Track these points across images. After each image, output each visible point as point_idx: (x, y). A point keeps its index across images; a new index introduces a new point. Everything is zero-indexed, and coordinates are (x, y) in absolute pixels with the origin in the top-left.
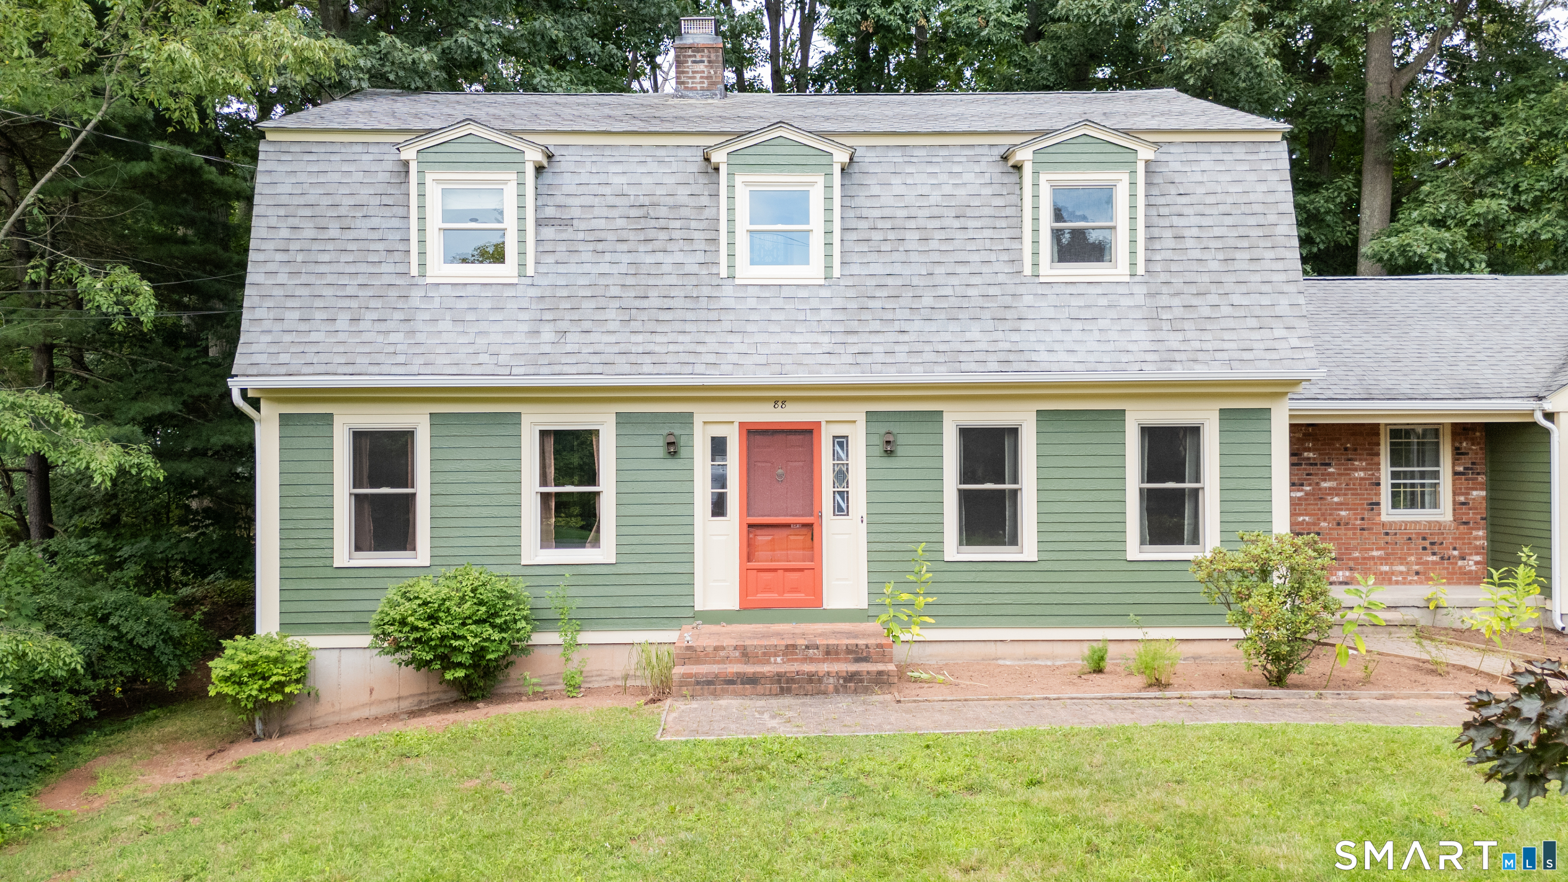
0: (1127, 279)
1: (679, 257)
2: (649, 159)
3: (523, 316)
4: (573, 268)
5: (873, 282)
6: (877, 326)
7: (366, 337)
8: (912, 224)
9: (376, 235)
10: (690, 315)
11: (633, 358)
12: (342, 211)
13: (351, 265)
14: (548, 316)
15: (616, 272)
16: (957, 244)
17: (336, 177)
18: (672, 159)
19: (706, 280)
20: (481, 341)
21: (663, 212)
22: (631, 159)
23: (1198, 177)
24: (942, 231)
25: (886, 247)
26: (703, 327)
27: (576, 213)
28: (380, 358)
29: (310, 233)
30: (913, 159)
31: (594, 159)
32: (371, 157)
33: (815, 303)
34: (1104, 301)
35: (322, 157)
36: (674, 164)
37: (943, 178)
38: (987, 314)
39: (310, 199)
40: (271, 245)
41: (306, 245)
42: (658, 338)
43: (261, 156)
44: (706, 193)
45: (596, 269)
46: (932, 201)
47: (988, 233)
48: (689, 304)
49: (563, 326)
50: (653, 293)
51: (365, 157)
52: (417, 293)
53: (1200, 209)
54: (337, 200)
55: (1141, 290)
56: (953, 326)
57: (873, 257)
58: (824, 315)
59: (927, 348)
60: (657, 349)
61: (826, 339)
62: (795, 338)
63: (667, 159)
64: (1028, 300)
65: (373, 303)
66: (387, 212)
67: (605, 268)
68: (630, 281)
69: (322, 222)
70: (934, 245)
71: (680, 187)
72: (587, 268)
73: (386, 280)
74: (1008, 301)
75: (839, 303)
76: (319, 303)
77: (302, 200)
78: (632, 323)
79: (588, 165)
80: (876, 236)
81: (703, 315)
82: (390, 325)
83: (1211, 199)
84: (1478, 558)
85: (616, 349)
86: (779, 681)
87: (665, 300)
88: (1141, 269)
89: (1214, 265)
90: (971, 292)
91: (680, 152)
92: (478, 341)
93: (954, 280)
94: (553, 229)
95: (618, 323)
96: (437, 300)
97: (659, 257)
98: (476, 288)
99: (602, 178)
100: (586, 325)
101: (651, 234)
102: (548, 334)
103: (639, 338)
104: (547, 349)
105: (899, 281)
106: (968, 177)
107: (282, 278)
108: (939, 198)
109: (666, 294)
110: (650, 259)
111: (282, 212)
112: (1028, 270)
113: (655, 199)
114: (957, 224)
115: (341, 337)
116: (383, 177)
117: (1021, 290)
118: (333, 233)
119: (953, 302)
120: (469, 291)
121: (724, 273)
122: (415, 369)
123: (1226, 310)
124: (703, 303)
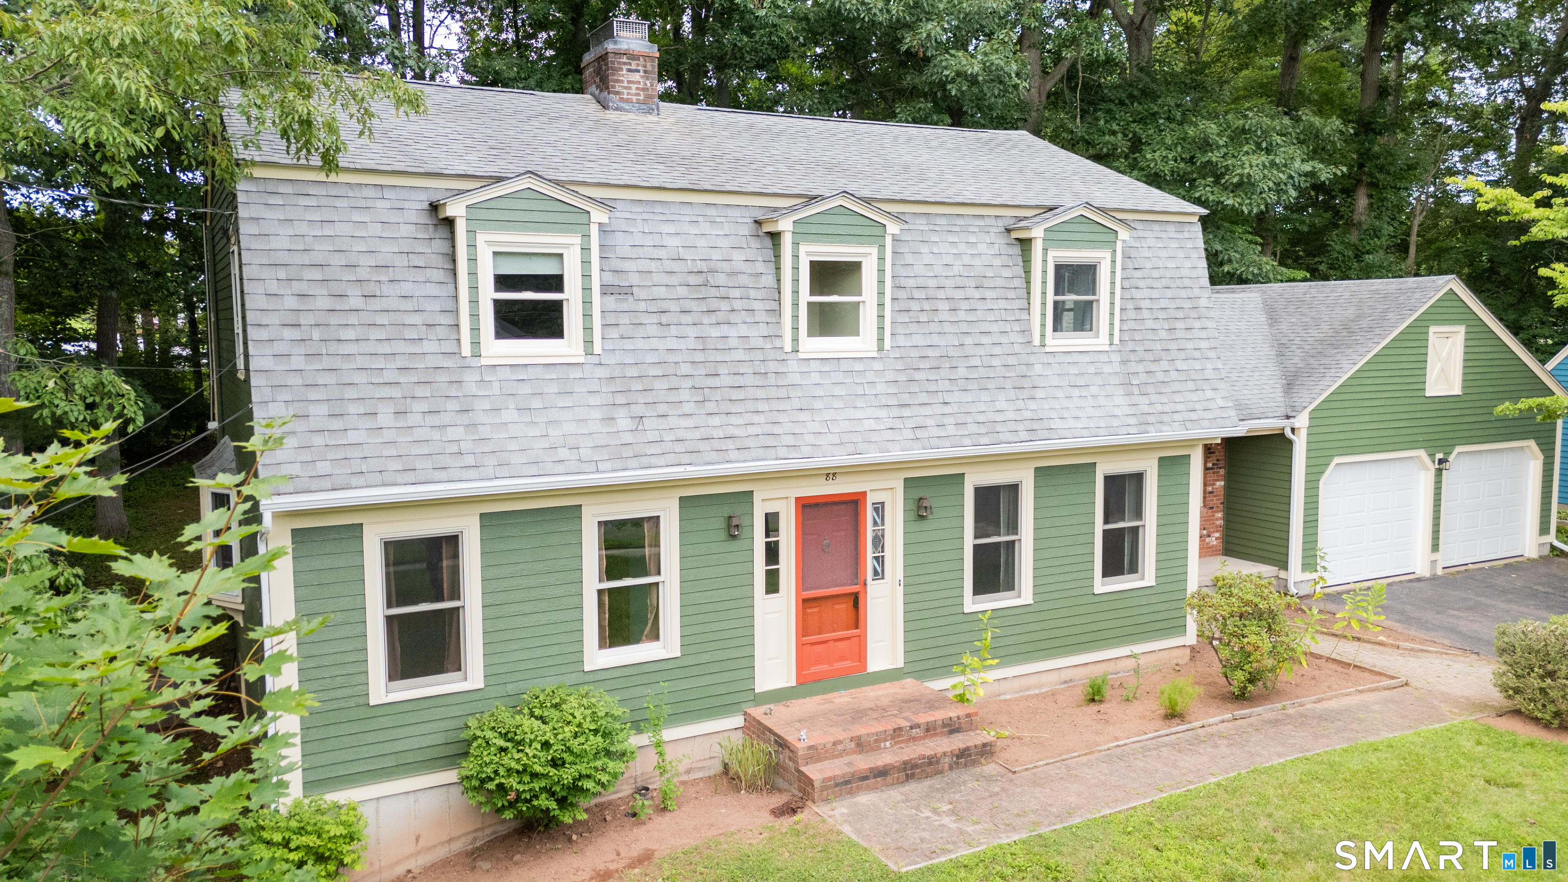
0: (1107, 348)
1: (743, 330)
2: (700, 219)
3: (595, 400)
4: (640, 344)
5: (915, 353)
6: (924, 398)
7: (419, 434)
8: (941, 294)
9: (408, 305)
10: (760, 393)
11: (717, 444)
12: (363, 273)
13: (385, 343)
14: (620, 399)
15: (683, 347)
16: (980, 315)
17: (347, 229)
18: (723, 220)
19: (771, 354)
20: (554, 432)
21: (721, 279)
22: (683, 218)
23: (1146, 253)
24: (966, 302)
25: (923, 318)
26: (775, 405)
27: (634, 279)
28: (446, 461)
29: (324, 303)
30: (937, 228)
31: (645, 216)
32: (387, 204)
33: (870, 377)
34: (1091, 369)
35: (324, 201)
36: (726, 225)
37: (962, 248)
38: (1009, 384)
39: (319, 258)
40: (274, 319)
41: (322, 318)
42: (734, 420)
43: (241, 198)
44: (760, 259)
45: (662, 345)
46: (956, 270)
47: (1002, 304)
48: (759, 381)
49: (639, 410)
50: (722, 370)
51: (380, 204)
52: (470, 377)
53: (1149, 282)
54: (353, 259)
55: (1116, 358)
56: (985, 396)
57: (914, 328)
58: (881, 388)
59: (969, 419)
60: (737, 432)
61: (883, 413)
62: (859, 414)
63: (718, 220)
64: (1038, 369)
65: (420, 392)
66: (420, 276)
67: (672, 343)
68: (699, 357)
69: (337, 288)
70: (962, 315)
71: (735, 251)
72: (654, 343)
73: (431, 362)
74: (1023, 370)
75: (890, 376)
76: (351, 393)
77: (306, 259)
78: (707, 404)
79: (640, 223)
80: (915, 306)
81: (773, 392)
82: (445, 418)
83: (1156, 274)
84: (1217, 535)
85: (697, 434)
86: (905, 769)
87: (736, 377)
88: (1116, 340)
89: (1163, 334)
90: (996, 362)
91: (732, 213)
92: (551, 432)
93: (981, 351)
94: (612, 298)
95: (693, 404)
96: (496, 385)
97: (725, 330)
98: (537, 369)
99: (657, 240)
100: (662, 409)
101: (714, 304)
102: (624, 423)
103: (716, 421)
104: (628, 438)
105: (936, 353)
106: (982, 248)
107: (297, 362)
108: (961, 268)
109: (735, 370)
110: (715, 332)
111: (282, 274)
112: (1037, 341)
113: (712, 265)
114: (977, 294)
115: (388, 435)
116: (406, 230)
117: (1033, 359)
118: (356, 302)
119: (982, 372)
120: (532, 373)
121: (788, 347)
122: (490, 471)
123: (1174, 375)
124: (772, 379)
